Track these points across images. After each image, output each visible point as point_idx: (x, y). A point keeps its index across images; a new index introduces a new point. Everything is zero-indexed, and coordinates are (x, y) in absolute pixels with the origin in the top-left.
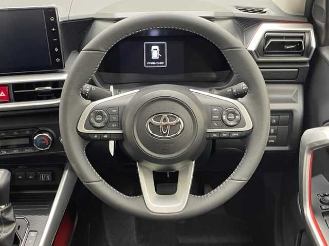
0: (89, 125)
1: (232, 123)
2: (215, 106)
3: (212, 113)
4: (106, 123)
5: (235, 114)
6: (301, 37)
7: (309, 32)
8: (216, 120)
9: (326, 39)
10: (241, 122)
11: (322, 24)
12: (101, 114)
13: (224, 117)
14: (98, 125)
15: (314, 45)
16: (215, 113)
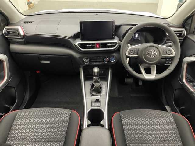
0: (129, 53)
1: (169, 54)
2: (165, 49)
3: (164, 51)
4: (134, 53)
5: (170, 51)
6: (182, 32)
7: (184, 30)
8: (165, 53)
9: (189, 33)
10: (172, 53)
11: (188, 28)
12: (132, 50)
13: (167, 52)
14: (131, 53)
15: (186, 34)
16: (165, 51)
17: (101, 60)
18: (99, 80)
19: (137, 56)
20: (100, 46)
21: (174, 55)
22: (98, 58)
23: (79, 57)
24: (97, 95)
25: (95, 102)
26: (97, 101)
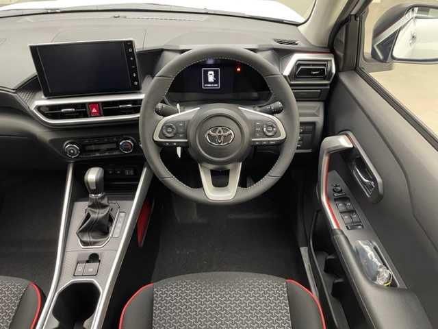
0: (162, 135)
1: (270, 134)
2: (258, 121)
3: (255, 126)
4: (175, 134)
5: (273, 127)
6: (325, 65)
7: (331, 61)
8: (258, 132)
9: (343, 66)
10: (277, 133)
11: (341, 54)
12: (171, 127)
13: (265, 129)
14: (169, 135)
15: (334, 71)
16: (259, 126)
17: (114, 146)
18: (105, 201)
19: (186, 140)
20: (102, 113)
21: (283, 136)
22: (106, 140)
23: (52, 141)
24: (94, 243)
25: (88, 262)
26: (94, 258)
